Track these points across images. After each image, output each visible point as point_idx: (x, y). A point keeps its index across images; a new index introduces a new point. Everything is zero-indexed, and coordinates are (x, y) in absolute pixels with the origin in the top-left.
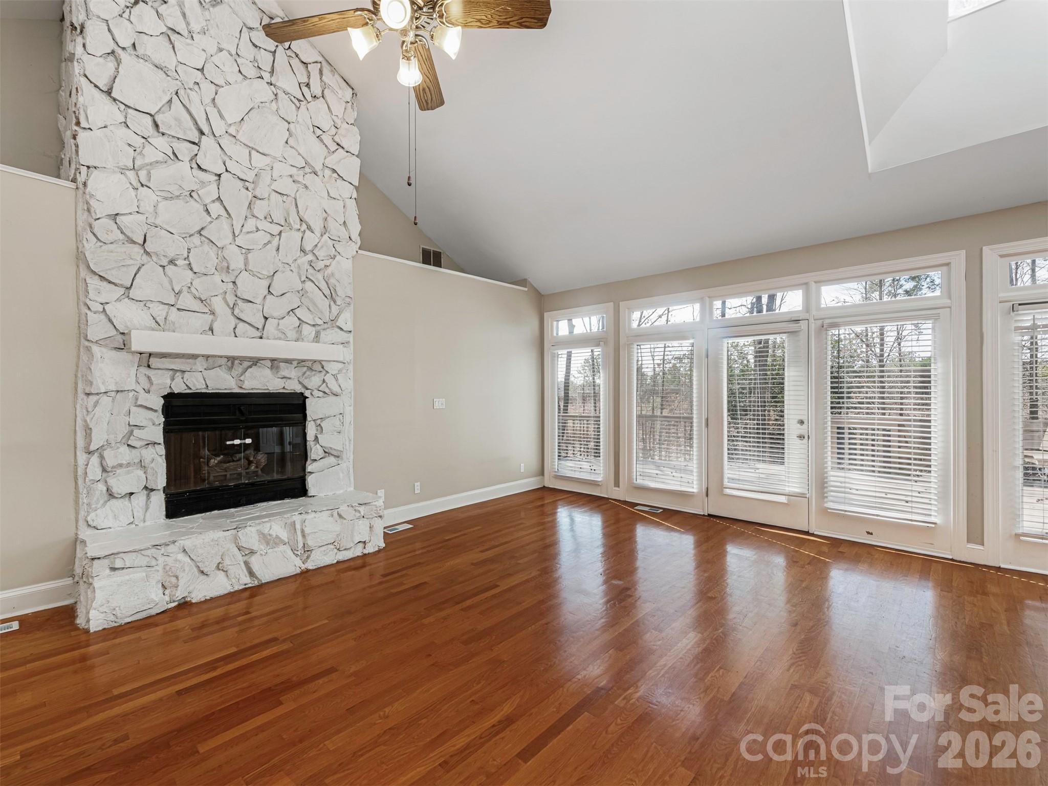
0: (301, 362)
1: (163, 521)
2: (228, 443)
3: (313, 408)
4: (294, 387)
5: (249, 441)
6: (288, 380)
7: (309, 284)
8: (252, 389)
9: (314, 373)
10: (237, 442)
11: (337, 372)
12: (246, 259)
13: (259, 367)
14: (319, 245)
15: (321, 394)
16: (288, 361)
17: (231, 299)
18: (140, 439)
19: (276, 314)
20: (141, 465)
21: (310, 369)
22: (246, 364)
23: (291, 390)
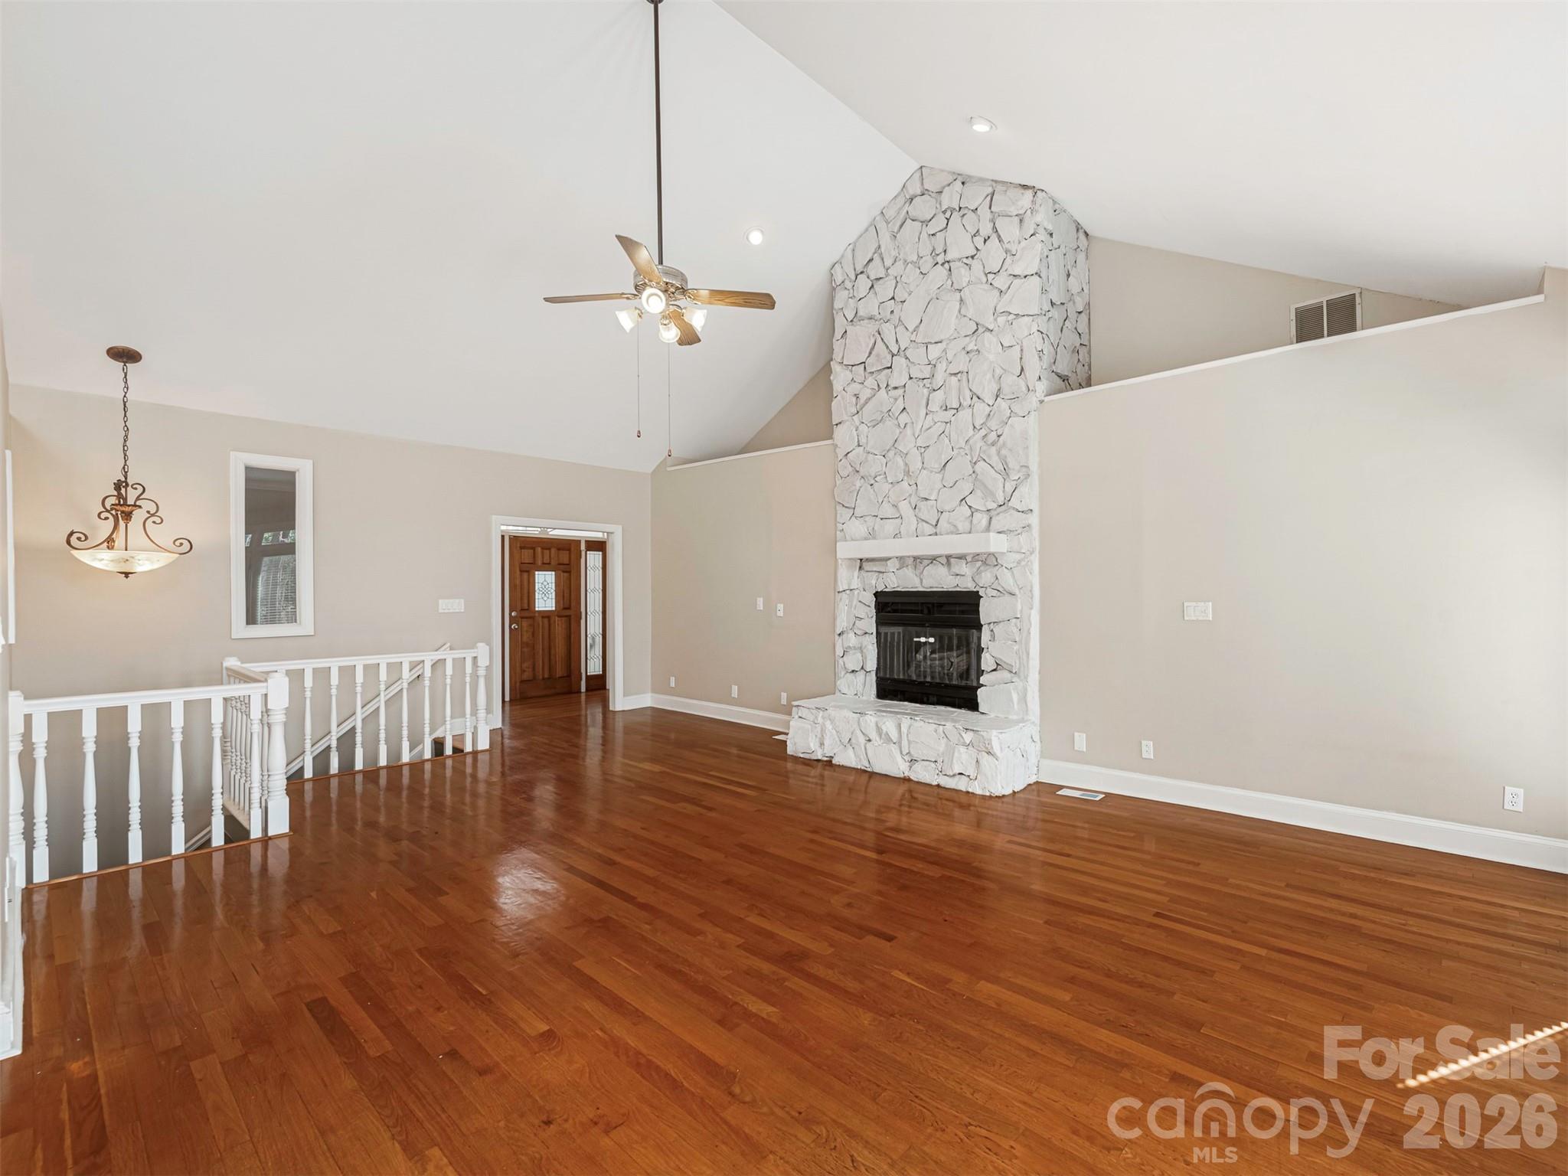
0: (976, 556)
1: (872, 699)
2: (915, 639)
3: (987, 611)
4: (967, 585)
5: (932, 640)
6: (962, 577)
7: (981, 464)
8: (931, 587)
9: (988, 567)
10: (923, 640)
11: (1015, 564)
12: (923, 459)
13: (935, 564)
14: (992, 414)
15: (995, 593)
16: (961, 557)
17: (914, 500)
18: (860, 629)
19: (947, 508)
20: (861, 649)
21: (985, 563)
22: (926, 562)
23: (965, 588)
